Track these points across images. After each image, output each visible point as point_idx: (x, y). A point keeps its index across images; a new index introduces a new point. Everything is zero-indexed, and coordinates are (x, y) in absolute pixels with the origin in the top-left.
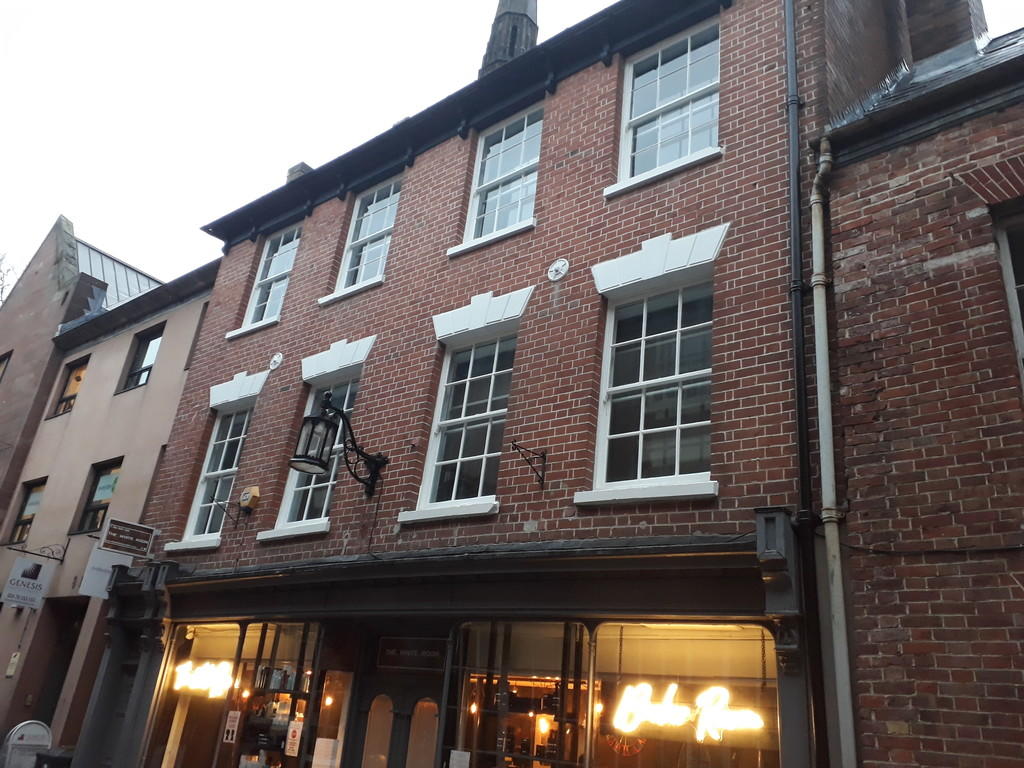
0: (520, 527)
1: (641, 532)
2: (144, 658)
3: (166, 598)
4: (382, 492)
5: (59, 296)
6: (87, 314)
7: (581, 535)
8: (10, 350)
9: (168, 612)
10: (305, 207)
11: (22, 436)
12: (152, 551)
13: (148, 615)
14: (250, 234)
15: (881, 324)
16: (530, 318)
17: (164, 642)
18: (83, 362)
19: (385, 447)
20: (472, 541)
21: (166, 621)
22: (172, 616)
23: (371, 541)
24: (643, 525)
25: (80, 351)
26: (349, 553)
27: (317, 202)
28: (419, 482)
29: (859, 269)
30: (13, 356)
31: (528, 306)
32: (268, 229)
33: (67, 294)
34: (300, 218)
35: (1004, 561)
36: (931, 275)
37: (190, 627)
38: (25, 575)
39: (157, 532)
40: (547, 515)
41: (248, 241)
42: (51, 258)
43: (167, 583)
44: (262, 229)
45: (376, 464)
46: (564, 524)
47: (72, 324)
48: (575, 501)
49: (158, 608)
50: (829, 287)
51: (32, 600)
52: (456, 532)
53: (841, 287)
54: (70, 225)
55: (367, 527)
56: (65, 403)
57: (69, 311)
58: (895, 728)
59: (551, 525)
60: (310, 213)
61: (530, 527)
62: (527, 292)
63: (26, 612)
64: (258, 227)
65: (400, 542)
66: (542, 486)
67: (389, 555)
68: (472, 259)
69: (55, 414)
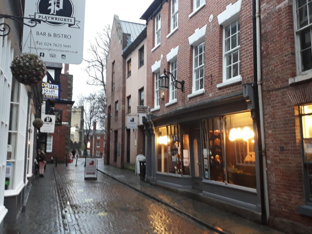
0: (209, 95)
1: (230, 93)
2: (152, 137)
3: (152, 123)
4: (184, 90)
5: (120, 41)
6: (128, 45)
7: (219, 95)
8: (114, 60)
9: (153, 126)
10: (160, 6)
11: (123, 84)
12: (149, 112)
13: (150, 127)
14: (150, 18)
15: (269, 27)
16: (207, 35)
17: (154, 133)
18: (130, 61)
19: (184, 78)
20: (201, 101)
21: (154, 128)
22: (155, 127)
23: (184, 103)
24: (230, 91)
25: (128, 57)
26: (181, 107)
27: (162, 3)
28: (192, 86)
29: (265, 11)
30: (115, 62)
31: (206, 31)
32: (155, 14)
33: (121, 40)
34: (159, 10)
35: (287, 89)
36: (277, 11)
37: (160, 129)
38: (131, 121)
39: (149, 107)
40: (213, 92)
41: (151, 20)
42: (115, 29)
43: (151, 119)
44: (153, 15)
45: (183, 83)
46: (216, 93)
47: (125, 49)
48: (217, 87)
49: (152, 125)
50: (260, 16)
51: (134, 127)
52: (198, 98)
53: (262, 17)
54: (118, 17)
55: (183, 100)
56: (129, 72)
57: (123, 45)
58: (270, 132)
59: (214, 94)
60: (161, 8)
61: (210, 95)
62: (206, 26)
63: (135, 130)
64: (152, 15)
65: (189, 102)
66: (212, 84)
67: (188, 106)
68: (194, 18)
69: (129, 76)
